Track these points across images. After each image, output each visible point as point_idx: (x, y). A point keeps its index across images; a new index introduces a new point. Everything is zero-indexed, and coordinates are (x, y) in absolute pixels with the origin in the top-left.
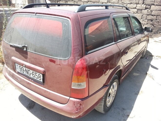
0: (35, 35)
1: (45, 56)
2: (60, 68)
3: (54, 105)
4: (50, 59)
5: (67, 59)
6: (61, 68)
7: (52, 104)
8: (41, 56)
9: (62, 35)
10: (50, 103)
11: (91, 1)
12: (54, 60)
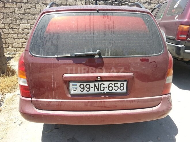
0: (111, 35)
1: (134, 57)
2: (154, 66)
3: (148, 111)
4: (141, 58)
5: (161, 54)
6: (156, 65)
7: (145, 112)
8: (128, 58)
9: (148, 31)
10: (142, 112)
11: (29, 13)
12: (147, 58)
